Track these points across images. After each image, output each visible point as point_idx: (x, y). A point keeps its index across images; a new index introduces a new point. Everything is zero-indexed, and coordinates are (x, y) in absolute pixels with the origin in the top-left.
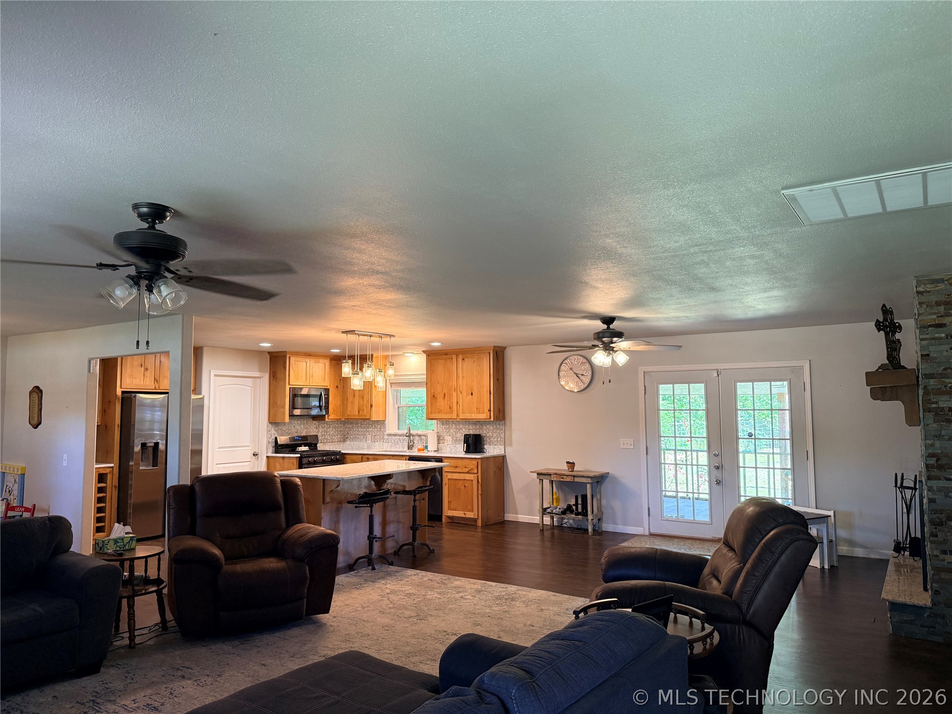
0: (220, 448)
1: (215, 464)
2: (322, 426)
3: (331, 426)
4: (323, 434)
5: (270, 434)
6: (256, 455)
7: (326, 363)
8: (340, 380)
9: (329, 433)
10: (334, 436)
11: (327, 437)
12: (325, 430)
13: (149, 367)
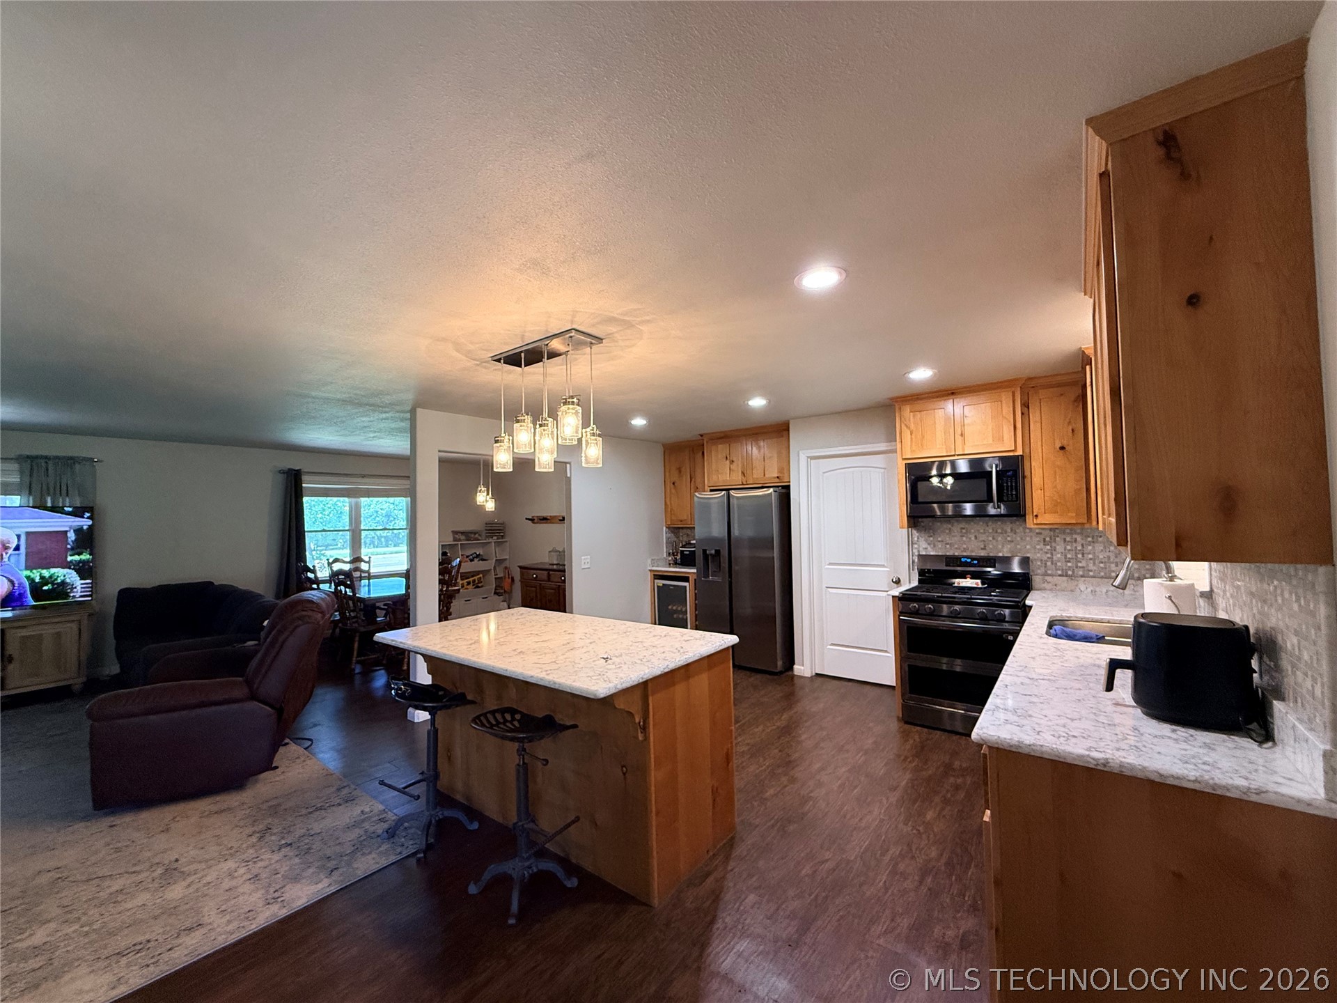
0: (831, 564)
1: (825, 588)
2: (1065, 540)
3: (1100, 539)
4: (1069, 556)
5: (916, 548)
6: (898, 582)
7: (1004, 402)
8: (1073, 430)
9: (1090, 556)
10: (1113, 563)
11: (1088, 565)
12: (1076, 548)
13: (734, 459)
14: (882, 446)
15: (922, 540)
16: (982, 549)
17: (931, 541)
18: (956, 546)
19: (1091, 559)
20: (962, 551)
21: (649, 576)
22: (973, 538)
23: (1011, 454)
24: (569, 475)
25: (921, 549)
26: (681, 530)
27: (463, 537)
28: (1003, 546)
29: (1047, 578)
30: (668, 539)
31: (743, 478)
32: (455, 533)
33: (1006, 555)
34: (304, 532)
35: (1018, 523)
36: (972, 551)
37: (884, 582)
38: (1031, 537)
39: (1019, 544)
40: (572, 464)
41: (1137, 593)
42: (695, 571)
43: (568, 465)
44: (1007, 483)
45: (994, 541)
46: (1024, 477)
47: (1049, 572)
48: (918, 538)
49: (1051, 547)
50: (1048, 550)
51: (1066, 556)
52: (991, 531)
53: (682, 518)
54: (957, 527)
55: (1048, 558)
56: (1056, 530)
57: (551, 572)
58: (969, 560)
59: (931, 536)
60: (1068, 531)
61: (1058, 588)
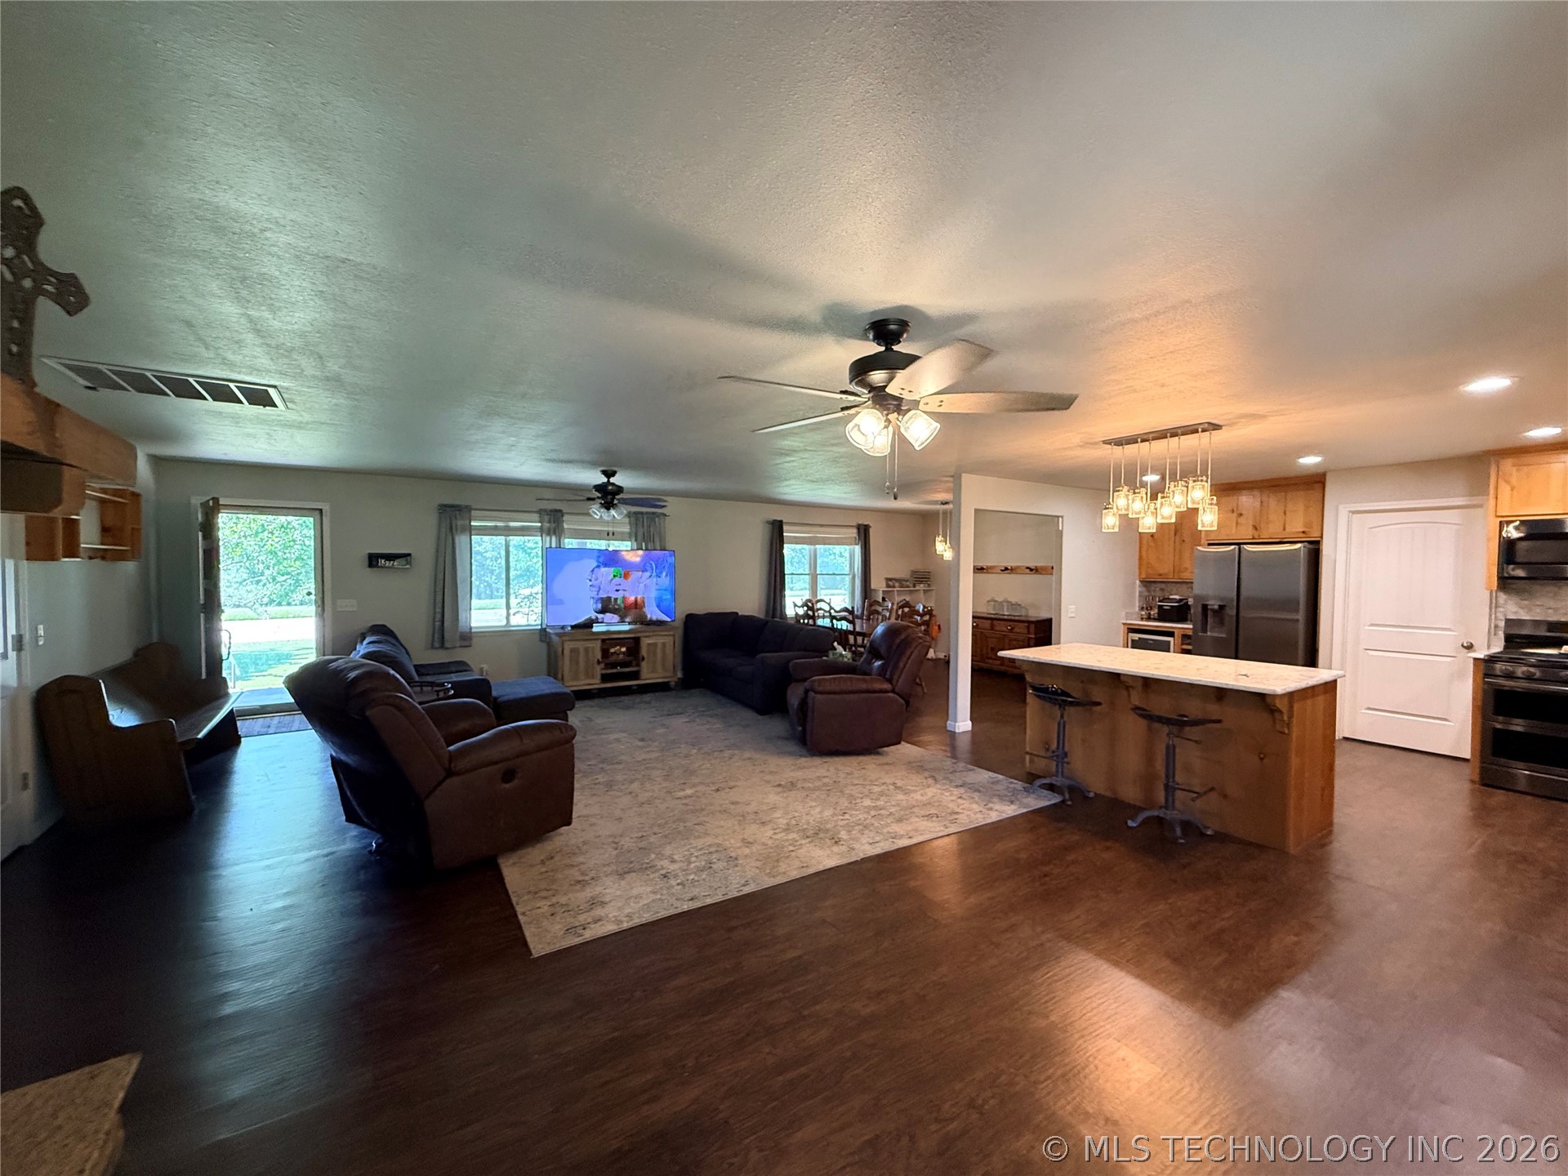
0: (1372, 625)
1: (1361, 648)
5: (1501, 612)
6: (1470, 647)
13: (1244, 512)
14: (1459, 501)
15: (1511, 603)
17: (1526, 605)
21: (1122, 630)
24: (1060, 528)
25: (1509, 613)
26: (1153, 584)
27: (897, 584)
30: (1140, 592)
31: (1255, 532)
32: (888, 580)
34: (784, 574)
37: (1447, 647)
40: (1064, 518)
42: (1191, 626)
43: (1060, 519)
48: (1506, 602)
53: (1161, 572)
57: (995, 622)
59: (1526, 600)
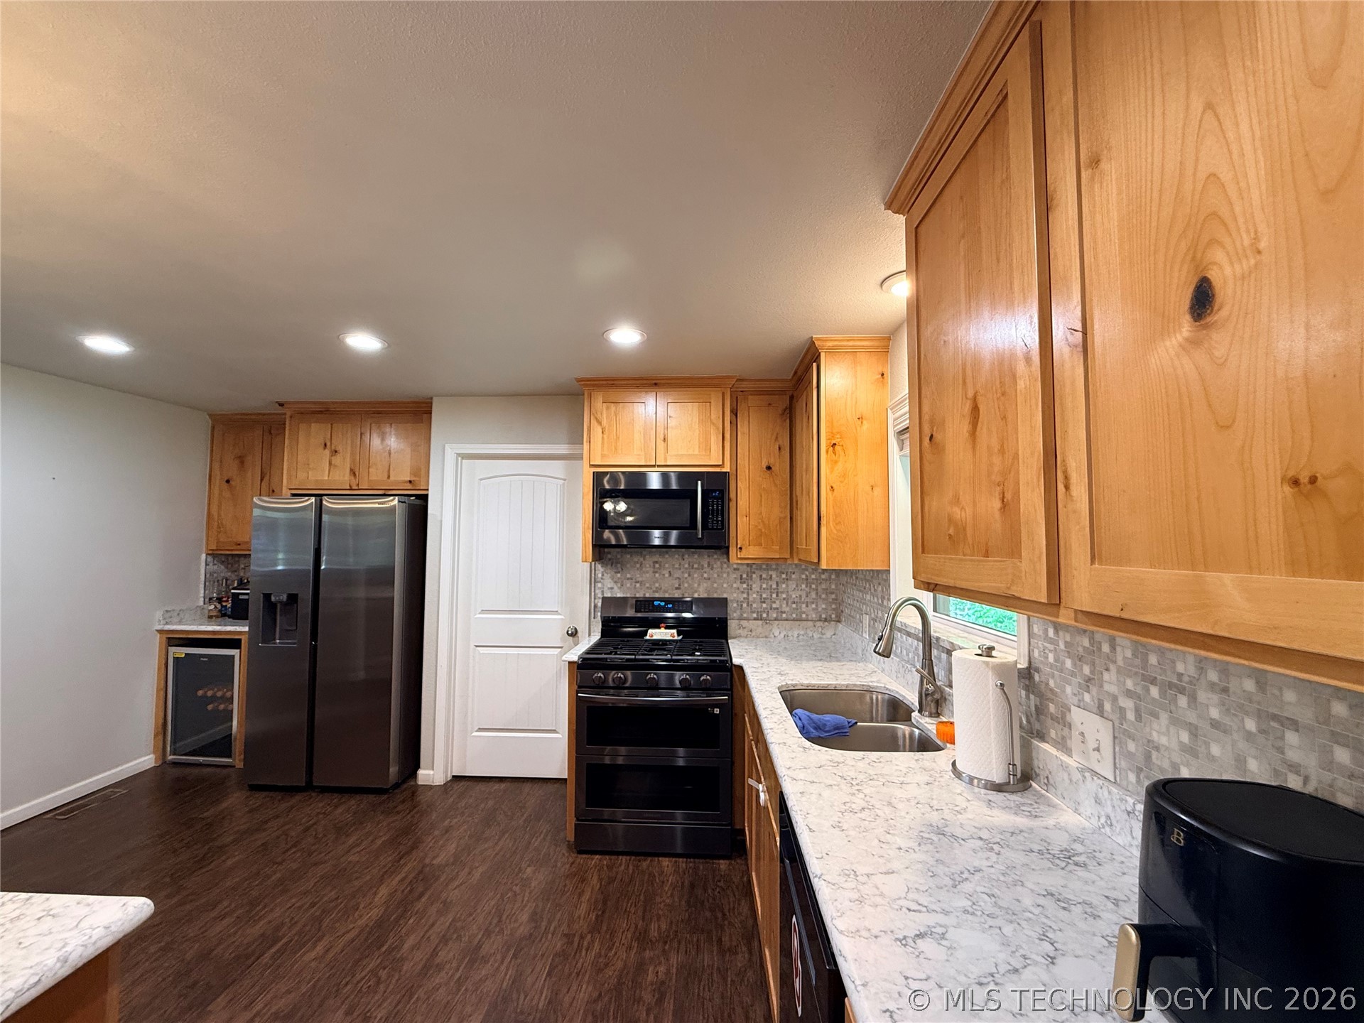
0: (483, 611)
1: (472, 646)
2: (761, 576)
3: (793, 576)
4: (764, 596)
5: (599, 588)
6: (574, 634)
7: (712, 404)
8: (780, 448)
9: (784, 596)
10: (803, 603)
11: (781, 606)
12: (771, 586)
13: (339, 448)
14: (562, 449)
15: (607, 576)
16: (677, 588)
17: (619, 578)
18: (647, 585)
19: (784, 599)
20: (654, 592)
21: (156, 642)
22: (667, 575)
23: (718, 470)
25: (605, 589)
28: (699, 585)
29: (744, 623)
30: (209, 574)
31: (353, 478)
33: (701, 596)
35: (715, 556)
36: (665, 592)
37: (556, 635)
38: (728, 573)
39: (715, 583)
41: (824, 636)
44: (713, 506)
45: (689, 579)
46: (729, 500)
47: (745, 615)
48: (603, 575)
49: (748, 585)
50: (744, 589)
51: (761, 595)
52: (686, 566)
53: (240, 539)
54: (649, 561)
55: (744, 598)
56: (754, 567)
58: (663, 604)
59: (619, 572)
60: (764, 567)
61: (754, 634)
